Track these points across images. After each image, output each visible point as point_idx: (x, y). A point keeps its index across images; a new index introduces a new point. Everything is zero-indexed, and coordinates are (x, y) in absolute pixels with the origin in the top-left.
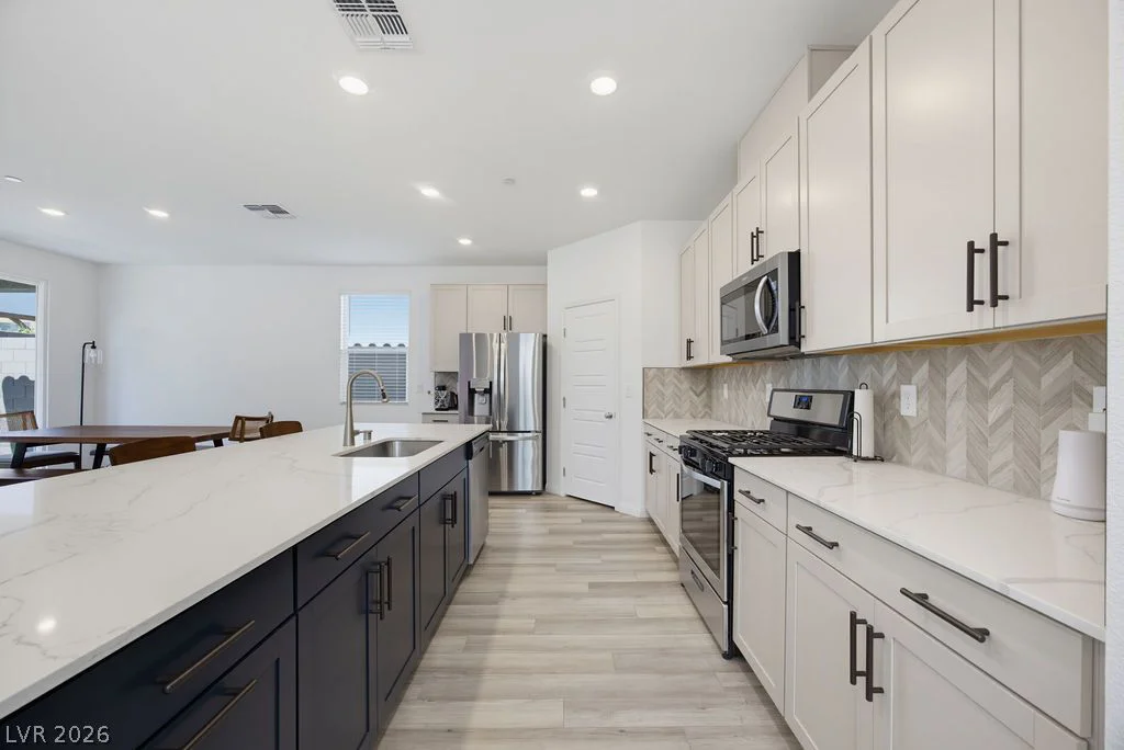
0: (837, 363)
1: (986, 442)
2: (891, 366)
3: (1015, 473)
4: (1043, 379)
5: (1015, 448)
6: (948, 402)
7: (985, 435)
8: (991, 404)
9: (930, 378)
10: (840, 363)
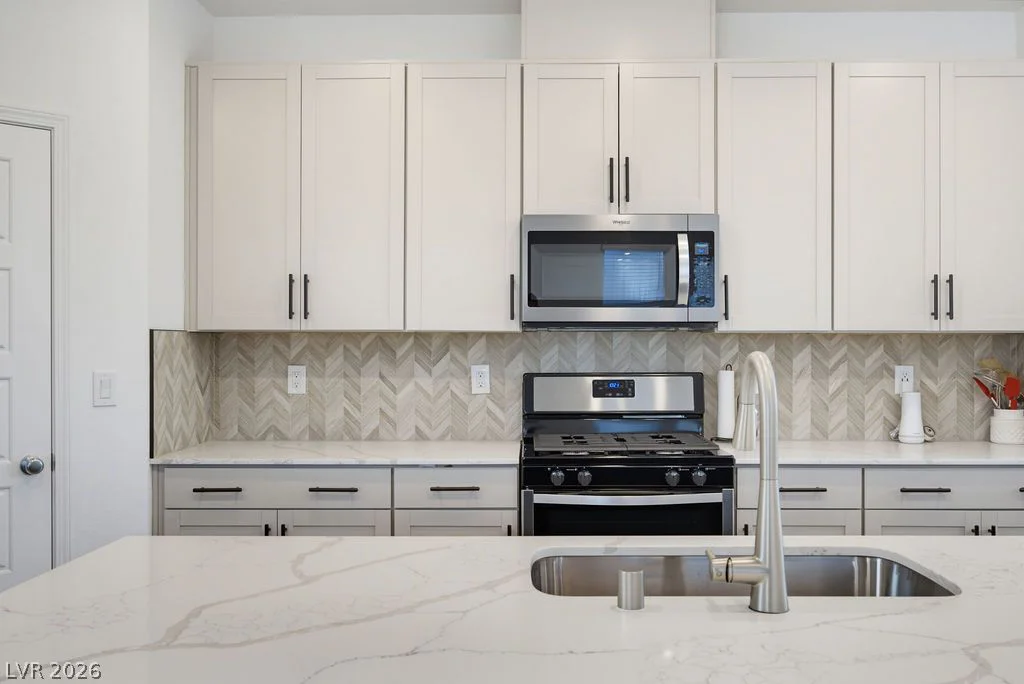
0: (648, 342)
1: (827, 409)
2: (731, 348)
3: (848, 428)
4: (866, 361)
5: (848, 409)
6: (794, 379)
7: (826, 402)
8: (831, 380)
9: (777, 360)
10: (652, 343)
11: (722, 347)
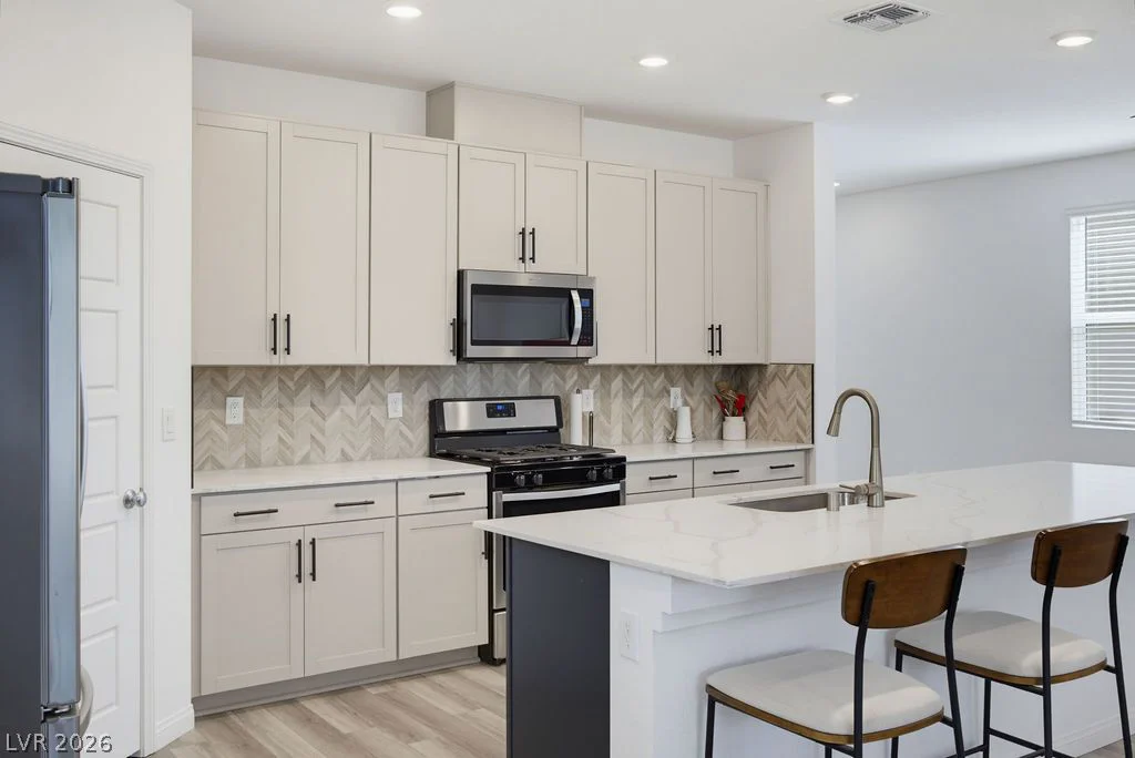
1: (632, 421)
3: (644, 434)
4: (654, 385)
5: (644, 421)
6: (612, 399)
7: (631, 416)
8: (635, 399)
9: (602, 384)
10: (520, 372)
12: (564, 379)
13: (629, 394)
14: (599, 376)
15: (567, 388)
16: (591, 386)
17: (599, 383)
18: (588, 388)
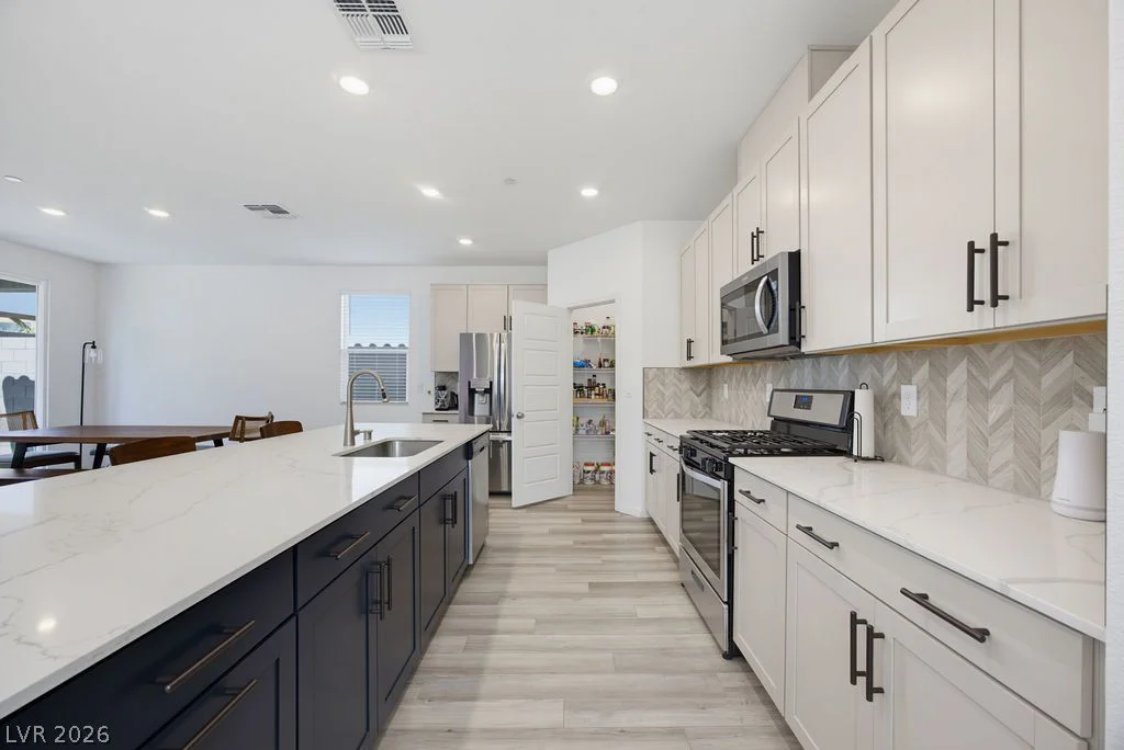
0: (838, 363)
1: (986, 442)
2: (892, 366)
3: (1015, 473)
4: (1043, 379)
5: (1015, 448)
6: (948, 402)
7: (986, 435)
8: (992, 404)
9: (931, 379)
10: (841, 363)
11: (885, 365)
12: (880, 371)
13: (980, 395)
14: (927, 365)
15: (885, 382)
16: (914, 380)
17: (927, 377)
18: (910, 383)
